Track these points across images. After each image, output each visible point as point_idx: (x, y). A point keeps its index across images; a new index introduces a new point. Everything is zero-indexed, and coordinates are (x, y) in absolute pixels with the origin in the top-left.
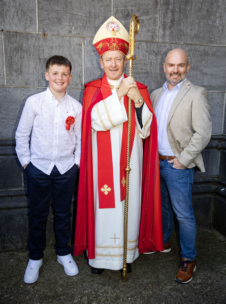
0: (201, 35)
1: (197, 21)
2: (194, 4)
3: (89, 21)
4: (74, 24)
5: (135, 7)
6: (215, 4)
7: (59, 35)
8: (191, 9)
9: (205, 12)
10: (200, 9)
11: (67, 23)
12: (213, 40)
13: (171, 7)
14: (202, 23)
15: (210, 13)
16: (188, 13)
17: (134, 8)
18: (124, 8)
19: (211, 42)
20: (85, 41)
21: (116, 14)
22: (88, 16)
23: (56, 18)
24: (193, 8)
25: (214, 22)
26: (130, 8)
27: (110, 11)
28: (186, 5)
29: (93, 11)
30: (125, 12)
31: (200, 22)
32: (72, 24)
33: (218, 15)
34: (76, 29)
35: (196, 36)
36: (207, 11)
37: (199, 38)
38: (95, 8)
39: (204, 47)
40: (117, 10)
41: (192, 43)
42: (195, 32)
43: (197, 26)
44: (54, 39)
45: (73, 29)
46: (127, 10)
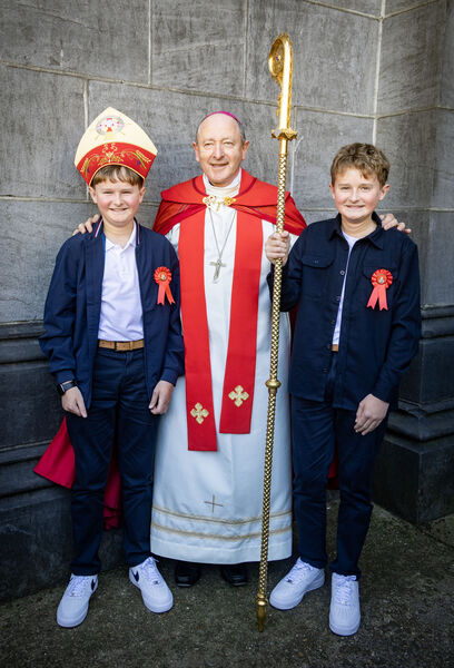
0: (325, 91)
1: (317, 60)
2: (310, 24)
3: (99, 40)
4: (65, 44)
5: (198, 17)
6: (348, 28)
7: (27, 66)
8: (305, 34)
9: (331, 43)
10: (322, 37)
11: (48, 41)
12: (345, 102)
13: (268, 25)
14: (325, 66)
15: (339, 45)
16: (300, 41)
17: (194, 19)
18: (174, 18)
19: (343, 106)
20: (90, 88)
21: (157, 29)
22: (96, 27)
23: (20, 24)
24: (309, 32)
25: (347, 64)
26: (188, 19)
27: (146, 21)
28: (296, 24)
29: (107, 17)
30: (176, 26)
31: (322, 63)
32: (58, 43)
33: (353, 50)
34: (68, 56)
35: (315, 91)
36: (335, 41)
37: (320, 96)
38: (112, 10)
39: (330, 116)
40: (160, 21)
41: (308, 106)
42: (313, 83)
43: (316, 71)
44: (16, 77)
45: (62, 55)
46: (182, 22)
